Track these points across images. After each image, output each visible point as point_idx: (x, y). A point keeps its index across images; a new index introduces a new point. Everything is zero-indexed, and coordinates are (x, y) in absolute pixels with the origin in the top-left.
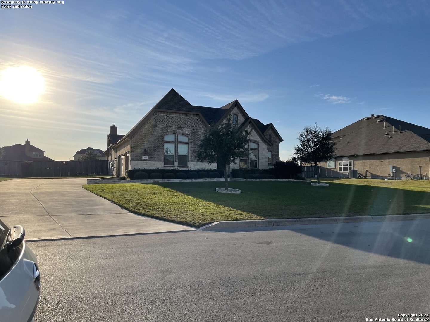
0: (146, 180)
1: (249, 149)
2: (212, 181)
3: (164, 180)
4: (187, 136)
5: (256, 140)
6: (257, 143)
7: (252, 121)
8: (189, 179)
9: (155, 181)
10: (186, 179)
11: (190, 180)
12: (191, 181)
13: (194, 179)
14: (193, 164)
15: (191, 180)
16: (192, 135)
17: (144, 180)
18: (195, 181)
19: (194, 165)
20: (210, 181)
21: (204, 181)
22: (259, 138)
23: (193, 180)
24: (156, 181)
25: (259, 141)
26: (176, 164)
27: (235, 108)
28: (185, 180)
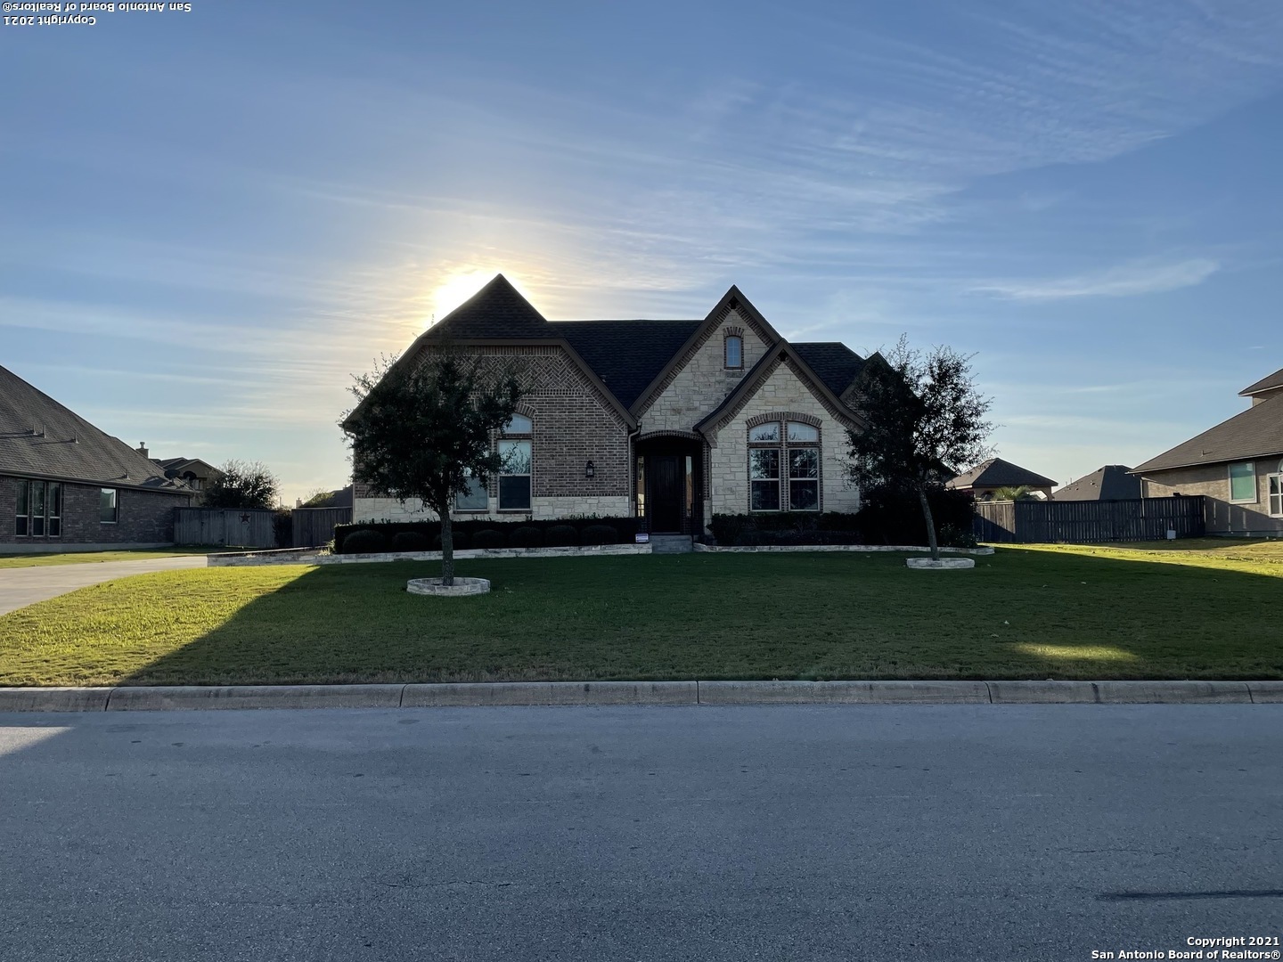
0: (374, 554)
1: (784, 447)
2: (586, 553)
3: (427, 553)
4: (525, 415)
5: (810, 413)
6: (815, 424)
7: (790, 352)
8: (507, 550)
9: (400, 557)
10: (497, 550)
11: (511, 552)
12: (513, 555)
13: (524, 550)
14: (547, 503)
15: (516, 552)
16: (541, 410)
17: (366, 555)
18: (526, 555)
19: (551, 504)
20: (579, 554)
21: (559, 554)
22: (819, 405)
23: (520, 553)
24: (403, 557)
25: (819, 417)
26: (493, 503)
27: (733, 312)
28: (495, 552)
